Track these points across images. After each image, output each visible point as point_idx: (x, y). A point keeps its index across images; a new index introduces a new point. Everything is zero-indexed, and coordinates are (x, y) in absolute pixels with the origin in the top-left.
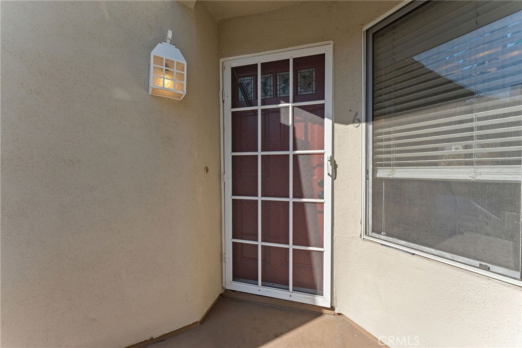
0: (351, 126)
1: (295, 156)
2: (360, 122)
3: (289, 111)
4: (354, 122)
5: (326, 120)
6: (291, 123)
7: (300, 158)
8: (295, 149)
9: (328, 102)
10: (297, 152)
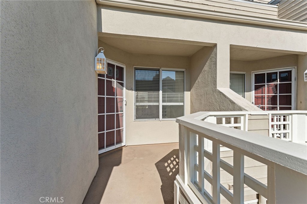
0: (130, 91)
1: (116, 98)
2: (133, 90)
3: (115, 83)
4: (131, 90)
5: (124, 88)
6: (115, 87)
7: (118, 99)
8: (116, 96)
9: (125, 82)
10: (117, 97)
